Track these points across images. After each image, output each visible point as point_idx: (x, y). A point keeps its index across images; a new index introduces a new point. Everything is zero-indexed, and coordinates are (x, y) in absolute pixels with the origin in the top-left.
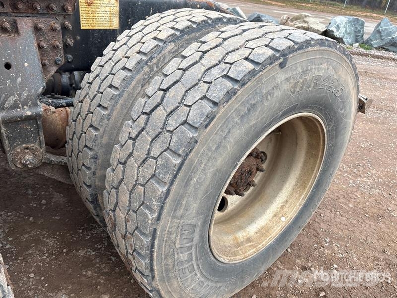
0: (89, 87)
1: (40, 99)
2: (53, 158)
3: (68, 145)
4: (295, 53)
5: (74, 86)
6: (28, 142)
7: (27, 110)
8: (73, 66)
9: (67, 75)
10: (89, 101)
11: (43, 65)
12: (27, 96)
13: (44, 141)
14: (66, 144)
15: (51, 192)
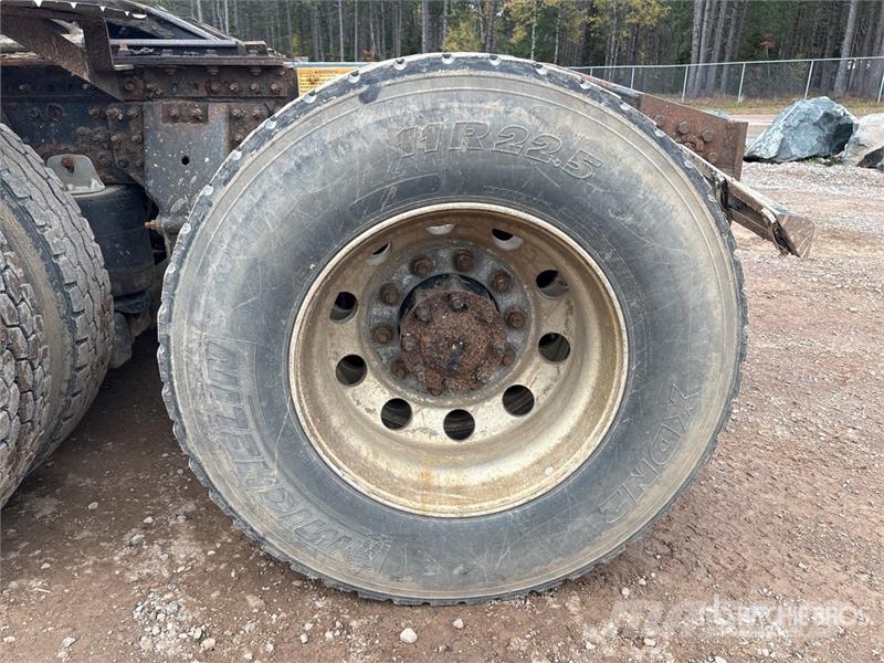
4: (398, 80)
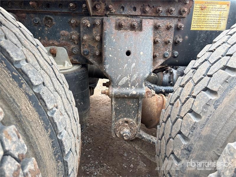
0: (193, 71)
1: (145, 83)
2: (145, 136)
3: (160, 127)
5: (171, 82)
6: (129, 117)
7: (134, 90)
8: (177, 61)
9: (168, 75)
10: (192, 85)
11: (154, 57)
12: (136, 79)
13: (141, 119)
14: (158, 126)
15: (138, 160)
